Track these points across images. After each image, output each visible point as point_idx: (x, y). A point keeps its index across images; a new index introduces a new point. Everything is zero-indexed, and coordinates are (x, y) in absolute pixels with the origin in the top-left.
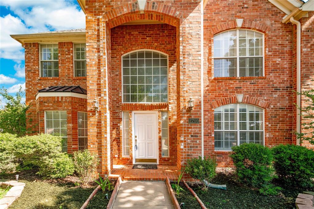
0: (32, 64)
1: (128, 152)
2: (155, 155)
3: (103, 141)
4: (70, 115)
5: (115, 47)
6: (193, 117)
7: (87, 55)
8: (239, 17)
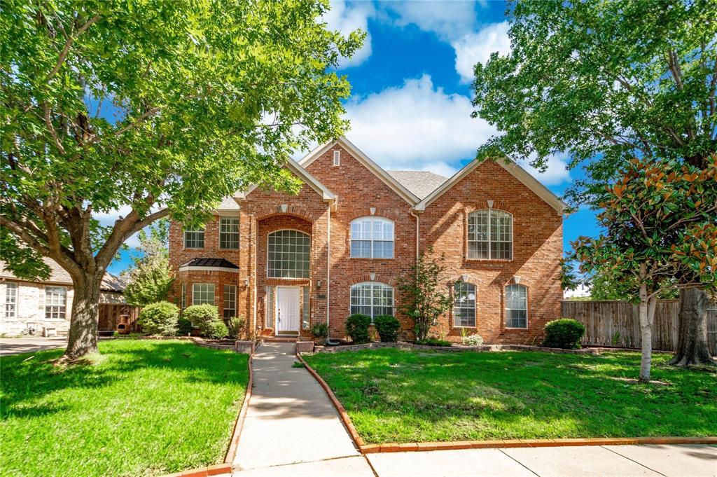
0: (177, 235)
1: (272, 325)
2: (297, 328)
3: (251, 311)
4: (218, 288)
5: (261, 226)
6: (321, 294)
7: (241, 243)
8: (373, 206)
